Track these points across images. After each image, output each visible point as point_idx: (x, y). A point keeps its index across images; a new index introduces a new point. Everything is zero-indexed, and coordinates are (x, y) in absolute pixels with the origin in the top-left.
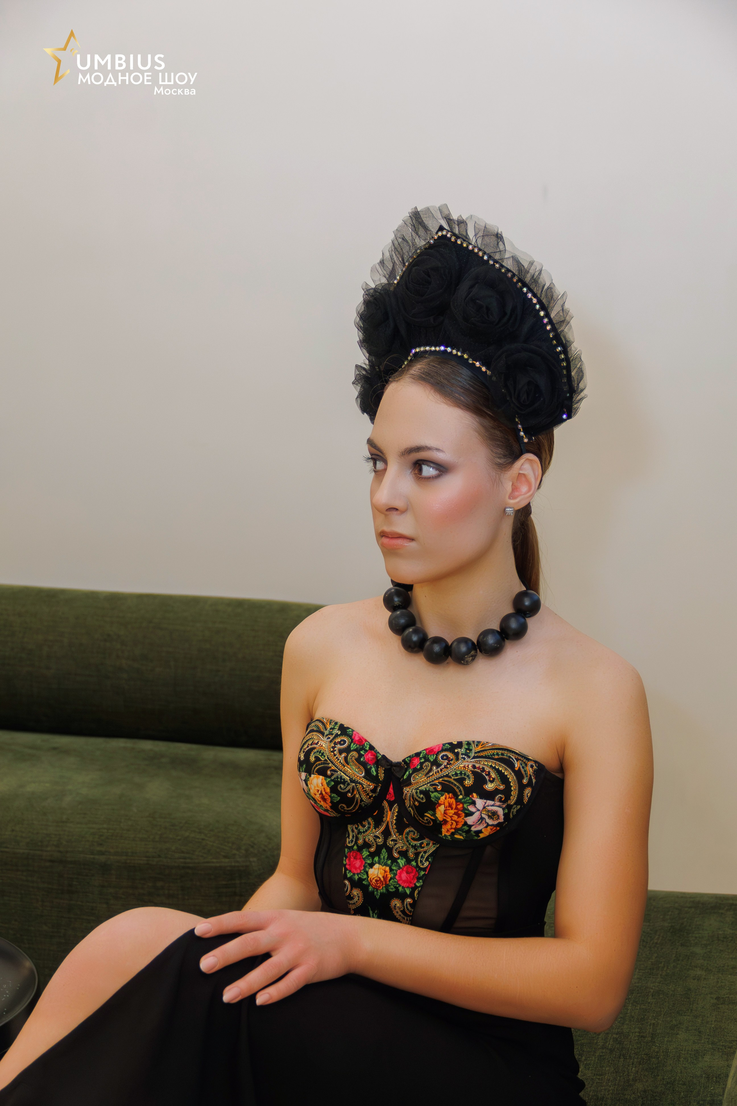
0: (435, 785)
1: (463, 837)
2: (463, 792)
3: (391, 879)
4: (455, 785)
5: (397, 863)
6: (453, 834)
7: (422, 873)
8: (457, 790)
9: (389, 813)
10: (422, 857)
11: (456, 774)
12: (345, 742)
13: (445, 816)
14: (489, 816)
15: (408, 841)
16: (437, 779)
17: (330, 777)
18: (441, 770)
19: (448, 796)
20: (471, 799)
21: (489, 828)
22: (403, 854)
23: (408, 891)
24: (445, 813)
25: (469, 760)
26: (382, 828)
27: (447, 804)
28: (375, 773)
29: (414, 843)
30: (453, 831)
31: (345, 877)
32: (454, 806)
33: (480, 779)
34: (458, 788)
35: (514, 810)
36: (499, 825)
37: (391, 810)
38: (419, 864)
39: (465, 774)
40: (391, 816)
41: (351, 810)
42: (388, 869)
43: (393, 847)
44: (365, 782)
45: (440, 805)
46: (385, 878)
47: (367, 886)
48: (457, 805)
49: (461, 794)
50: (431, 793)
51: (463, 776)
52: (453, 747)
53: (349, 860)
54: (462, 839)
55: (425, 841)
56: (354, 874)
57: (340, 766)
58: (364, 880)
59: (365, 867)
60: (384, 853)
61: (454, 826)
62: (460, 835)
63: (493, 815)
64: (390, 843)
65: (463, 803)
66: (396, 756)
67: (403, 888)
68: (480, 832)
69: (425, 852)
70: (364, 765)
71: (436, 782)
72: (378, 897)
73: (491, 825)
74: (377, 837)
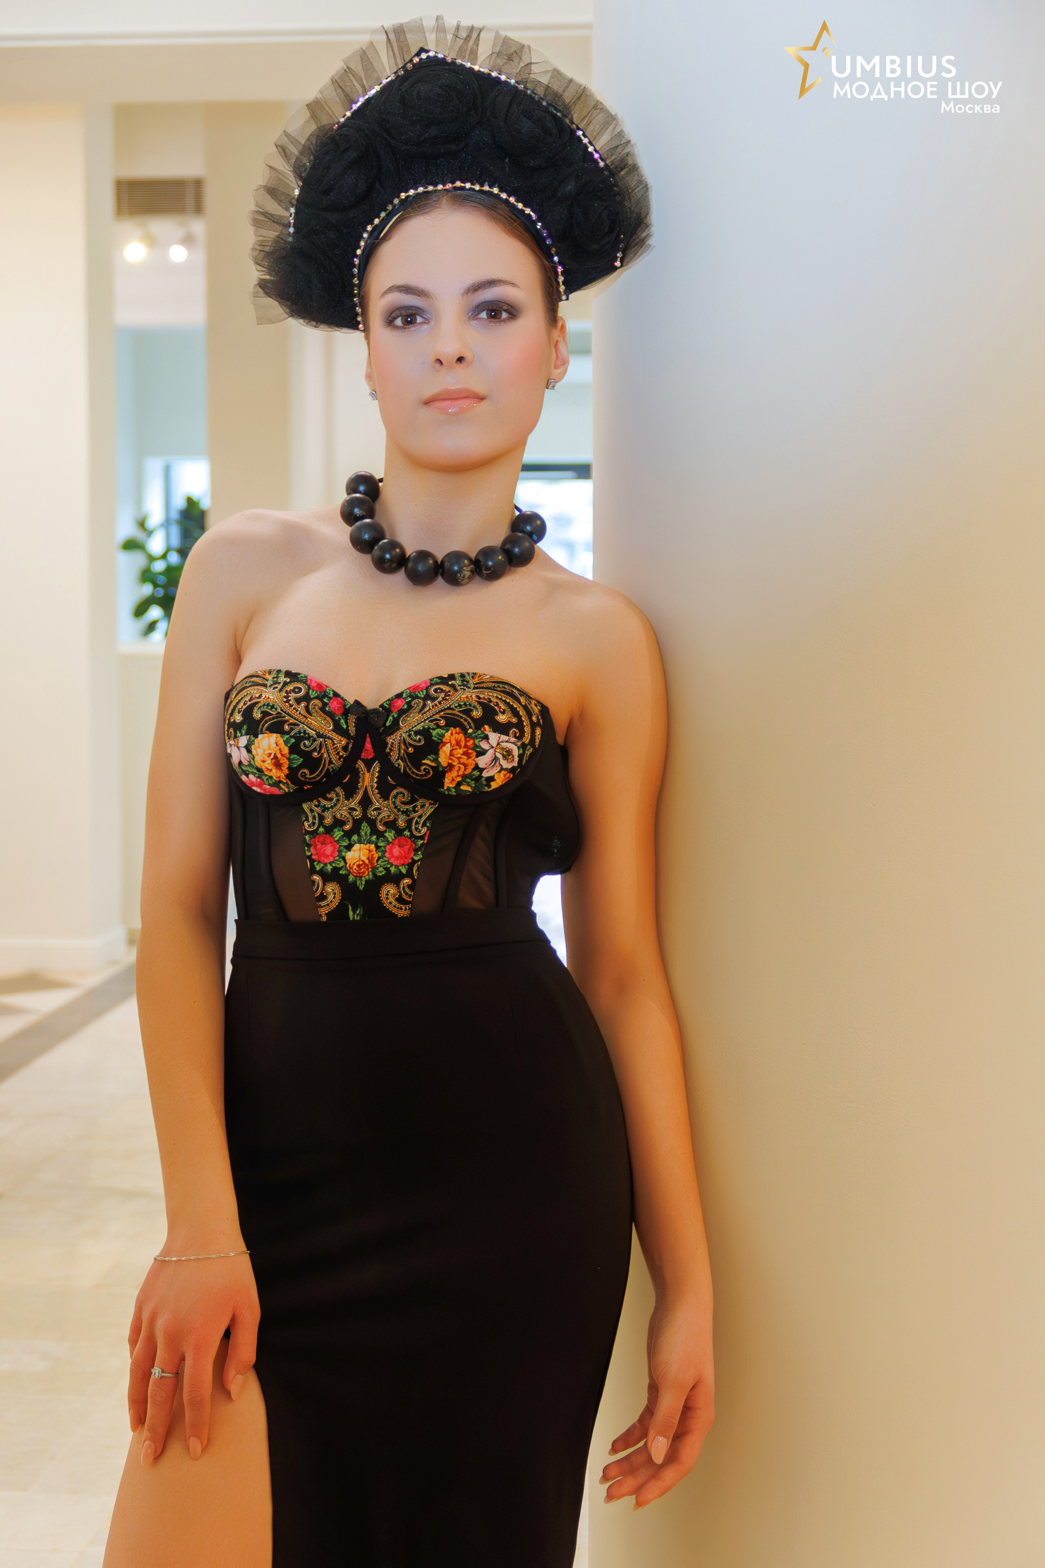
0: (436, 720)
1: (471, 787)
2: (472, 725)
3: (379, 858)
4: (462, 717)
5: (385, 837)
6: (459, 784)
7: (420, 842)
8: (466, 723)
9: (367, 775)
10: (417, 823)
11: (460, 706)
12: (300, 690)
13: (451, 759)
14: (504, 756)
15: (396, 807)
16: (437, 713)
17: (288, 733)
18: (440, 703)
19: (454, 731)
20: (482, 732)
21: (503, 772)
22: (391, 825)
23: (404, 871)
24: (451, 754)
25: (470, 690)
26: (359, 797)
27: (454, 742)
28: (345, 726)
29: (404, 808)
30: (459, 779)
31: (313, 871)
32: (463, 744)
33: (488, 710)
34: (465, 720)
35: (528, 752)
36: (514, 769)
37: (369, 771)
38: (415, 833)
39: (470, 705)
40: (369, 779)
41: (314, 778)
42: (373, 847)
43: (376, 818)
44: (336, 737)
45: (445, 744)
46: (370, 859)
47: (346, 877)
48: (466, 742)
49: (471, 728)
50: (431, 731)
51: (468, 707)
52: (443, 680)
53: (315, 848)
54: (469, 791)
55: (419, 804)
56: (326, 864)
57: (301, 718)
58: (341, 868)
59: (340, 851)
60: (365, 828)
61: (461, 773)
62: (468, 785)
63: (507, 754)
64: (372, 813)
65: (474, 739)
66: (371, 702)
67: (396, 867)
68: (491, 779)
69: (420, 817)
70: (330, 715)
71: (437, 717)
72: (361, 888)
73: (506, 769)
74: (354, 809)
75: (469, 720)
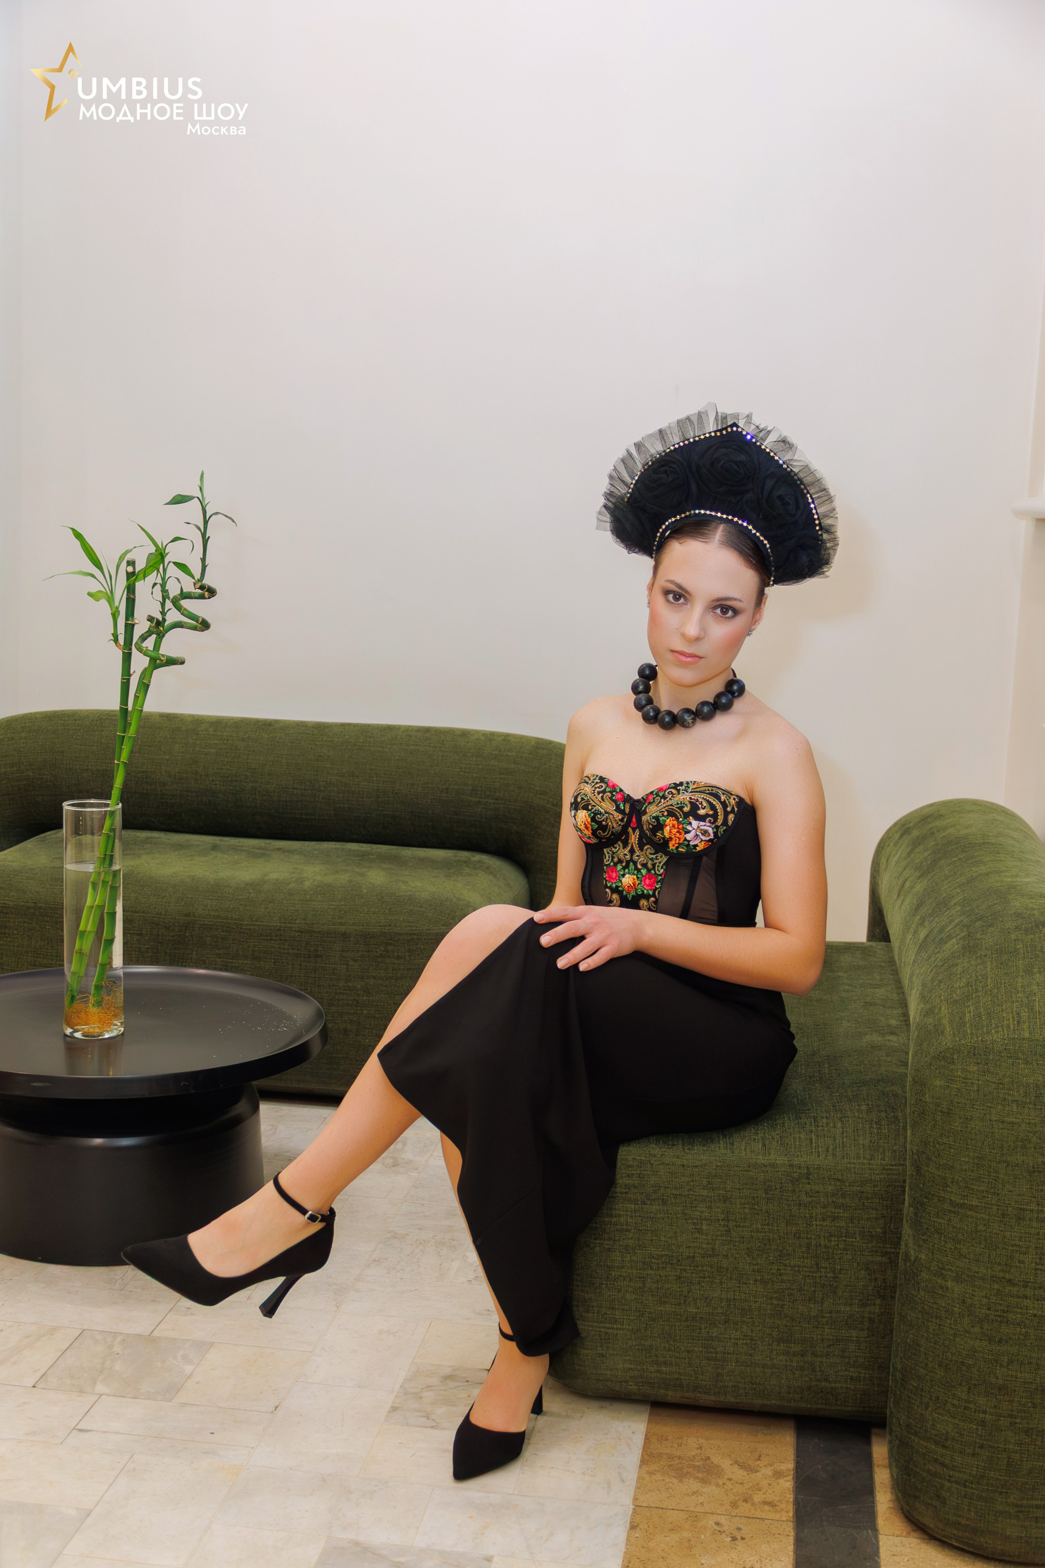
0: (663, 811)
1: (686, 850)
2: (682, 816)
3: (639, 884)
4: (677, 811)
5: (641, 872)
6: (677, 848)
7: (660, 877)
8: (678, 815)
9: (633, 836)
10: (658, 866)
11: (678, 804)
12: (602, 786)
13: (671, 835)
14: (702, 834)
15: (647, 856)
16: (664, 808)
17: (590, 810)
18: (667, 801)
19: (672, 820)
20: (688, 821)
21: (703, 842)
22: (645, 865)
23: (651, 893)
24: (670, 832)
25: (687, 794)
26: (629, 848)
27: (671, 825)
28: (623, 808)
29: (651, 856)
30: (677, 845)
31: (606, 887)
32: (676, 826)
33: (694, 806)
34: (679, 813)
35: (721, 830)
36: (710, 840)
37: (634, 834)
38: (657, 872)
39: (684, 804)
40: (634, 838)
41: (606, 835)
42: (635, 877)
43: (637, 861)
44: (616, 814)
45: (666, 826)
46: (634, 884)
47: (622, 892)
48: (678, 825)
49: (681, 818)
50: (660, 819)
51: (682, 805)
52: (676, 786)
53: (608, 874)
54: (684, 852)
55: (659, 855)
56: (612, 883)
57: (598, 803)
58: (619, 887)
59: (619, 877)
60: (632, 866)
61: (677, 842)
62: (683, 848)
63: (705, 833)
64: (635, 858)
65: (683, 824)
66: (637, 795)
67: (647, 890)
68: (696, 846)
69: (660, 863)
70: (615, 801)
71: (664, 810)
72: (630, 899)
73: (704, 841)
74: (626, 855)
75: (681, 813)
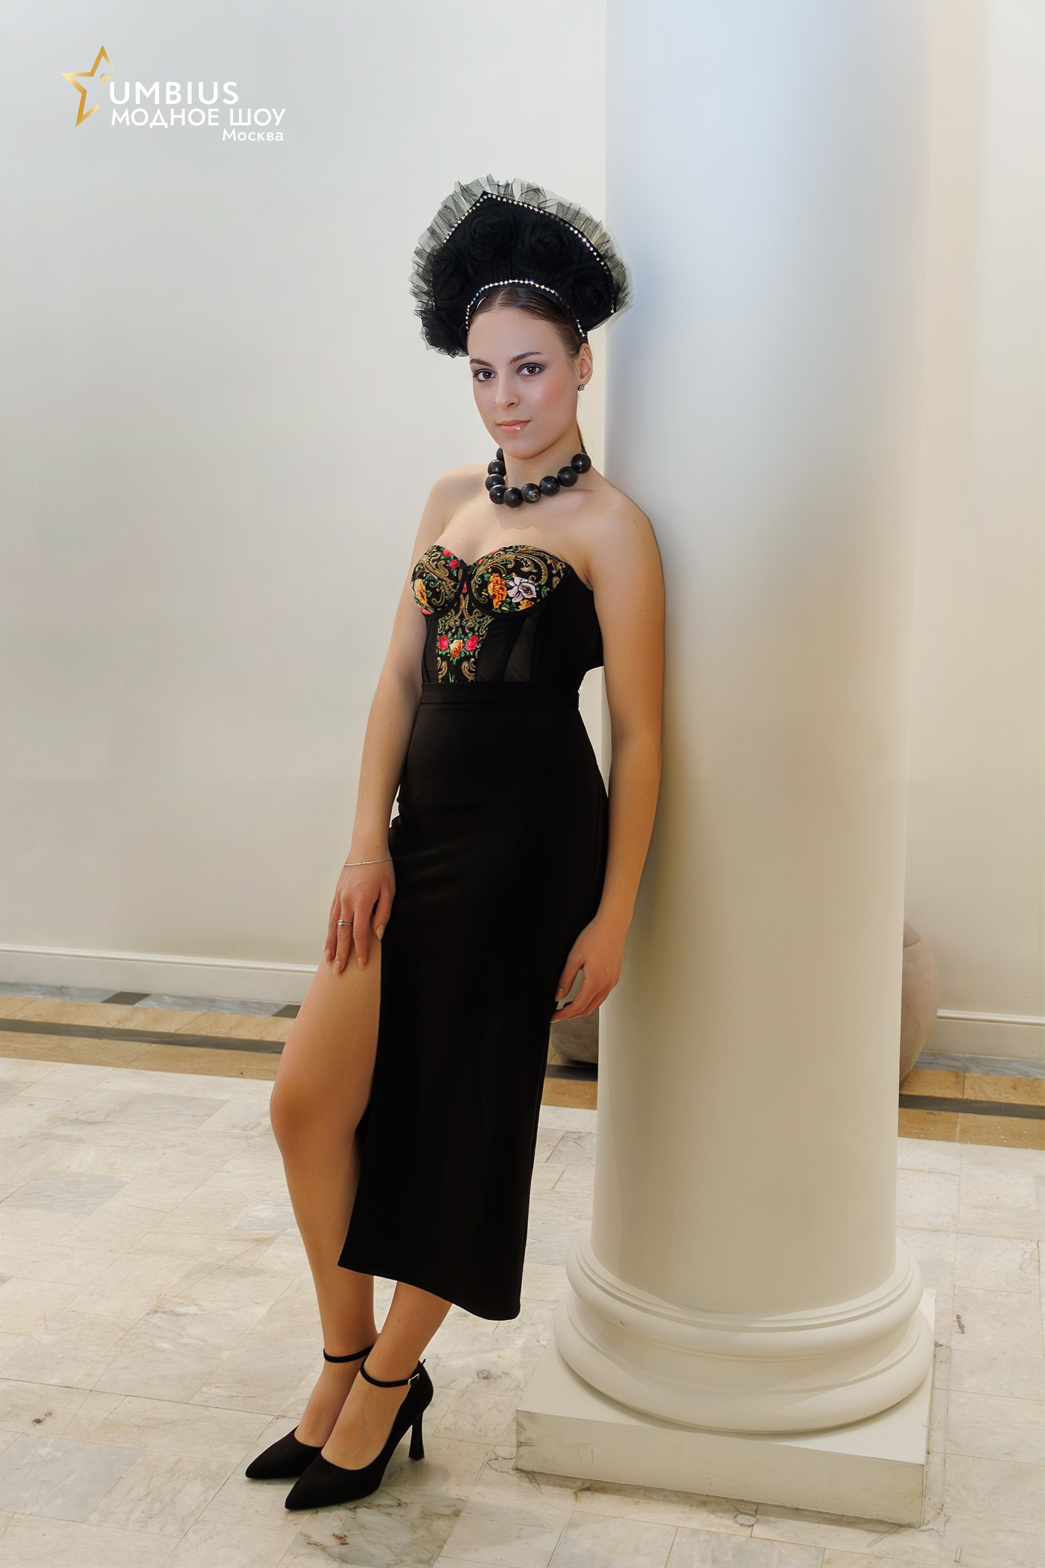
0: (488, 569)
1: (508, 608)
2: (506, 572)
3: (464, 647)
4: (501, 568)
5: (467, 636)
6: (501, 606)
7: (481, 638)
8: (502, 571)
9: (464, 602)
10: (482, 628)
11: (503, 561)
12: (437, 555)
13: (494, 591)
14: (525, 592)
15: (475, 620)
16: (490, 565)
17: (424, 578)
18: (493, 560)
19: (495, 575)
20: (511, 577)
21: (525, 601)
22: (472, 629)
23: (472, 654)
24: (494, 589)
25: (514, 554)
26: (460, 614)
27: (495, 582)
28: (455, 575)
29: (479, 620)
30: (500, 603)
31: (438, 655)
32: (499, 583)
33: (518, 564)
35: (545, 589)
36: (532, 599)
37: (464, 600)
38: (480, 634)
39: (509, 561)
40: (464, 604)
41: (440, 603)
42: (462, 641)
43: (465, 625)
44: (448, 580)
45: (490, 582)
46: (460, 648)
47: (449, 657)
48: (501, 581)
49: (504, 574)
50: (485, 575)
51: (507, 562)
52: (505, 549)
53: (439, 641)
54: (506, 611)
55: (485, 618)
56: (443, 651)
57: (432, 570)
58: (447, 652)
59: (448, 643)
60: (460, 631)
61: (500, 600)
62: (506, 607)
63: (528, 590)
64: (464, 623)
65: (505, 580)
67: (470, 652)
68: (518, 604)
69: (484, 624)
70: (449, 569)
71: (489, 567)
72: (455, 664)
73: (527, 599)
74: (457, 621)
75: (505, 569)
